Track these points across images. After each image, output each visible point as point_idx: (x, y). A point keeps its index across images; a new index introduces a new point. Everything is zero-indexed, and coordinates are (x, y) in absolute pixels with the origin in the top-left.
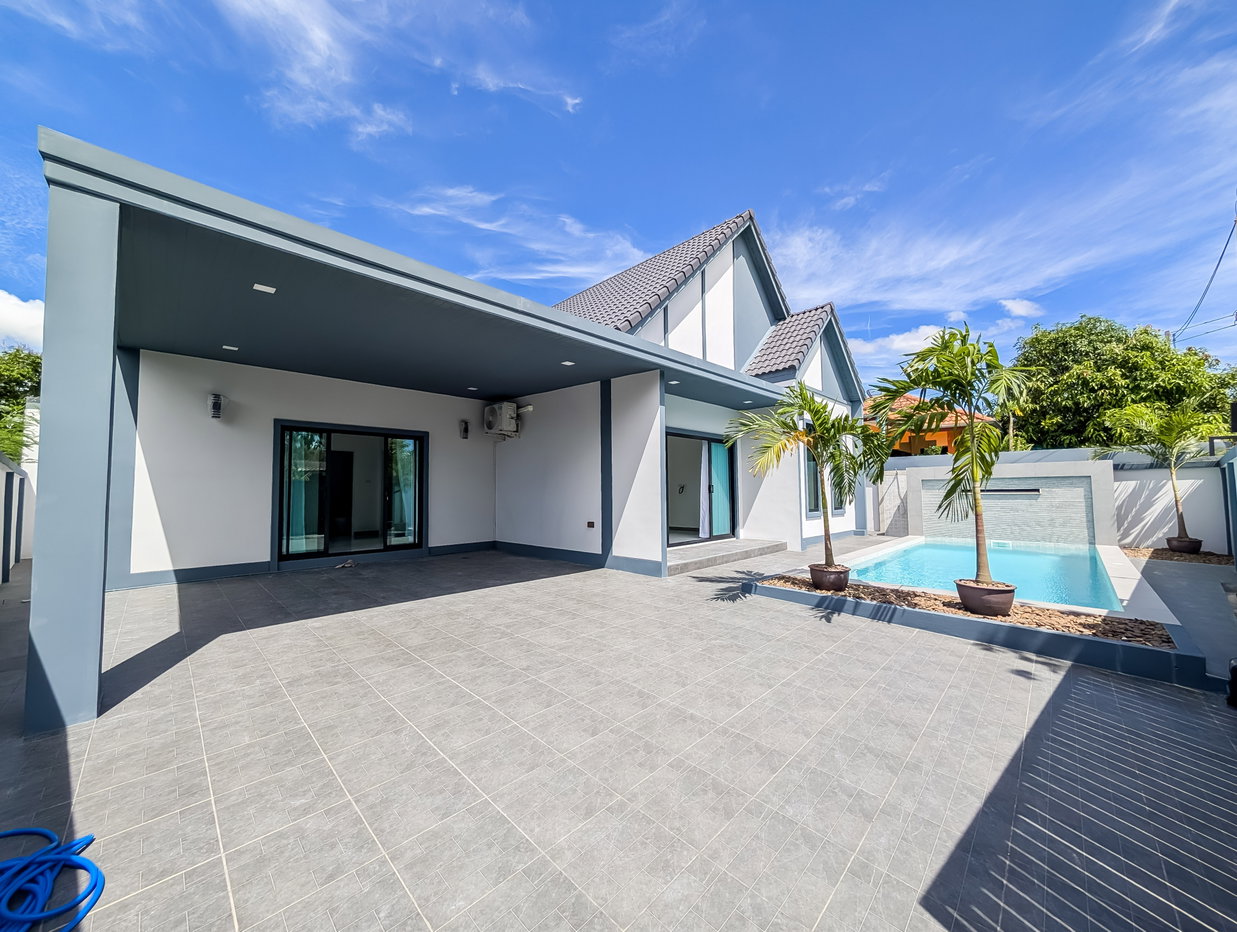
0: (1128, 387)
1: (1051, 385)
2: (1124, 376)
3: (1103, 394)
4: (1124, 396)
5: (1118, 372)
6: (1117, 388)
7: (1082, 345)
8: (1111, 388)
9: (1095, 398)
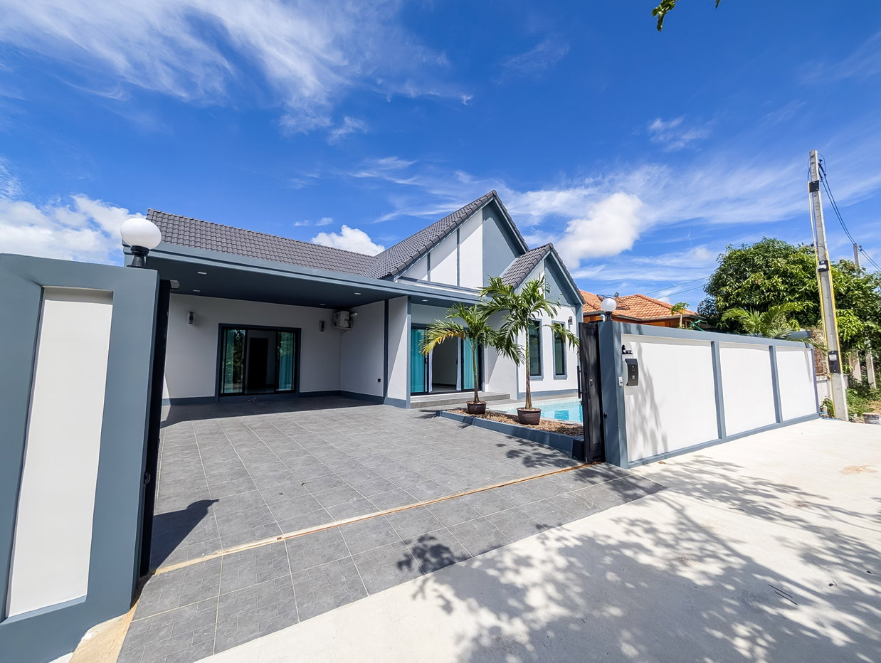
0: (786, 291)
1: (737, 289)
2: (783, 283)
3: (768, 296)
4: (784, 296)
5: (780, 280)
6: (779, 291)
7: (759, 261)
8: (775, 291)
9: (764, 299)
